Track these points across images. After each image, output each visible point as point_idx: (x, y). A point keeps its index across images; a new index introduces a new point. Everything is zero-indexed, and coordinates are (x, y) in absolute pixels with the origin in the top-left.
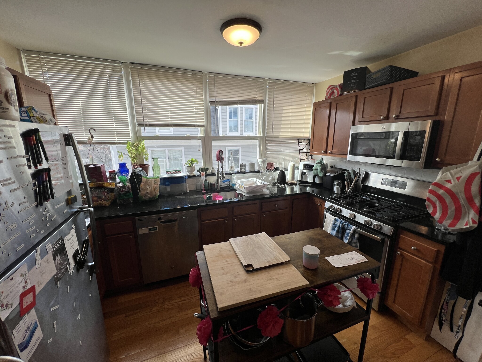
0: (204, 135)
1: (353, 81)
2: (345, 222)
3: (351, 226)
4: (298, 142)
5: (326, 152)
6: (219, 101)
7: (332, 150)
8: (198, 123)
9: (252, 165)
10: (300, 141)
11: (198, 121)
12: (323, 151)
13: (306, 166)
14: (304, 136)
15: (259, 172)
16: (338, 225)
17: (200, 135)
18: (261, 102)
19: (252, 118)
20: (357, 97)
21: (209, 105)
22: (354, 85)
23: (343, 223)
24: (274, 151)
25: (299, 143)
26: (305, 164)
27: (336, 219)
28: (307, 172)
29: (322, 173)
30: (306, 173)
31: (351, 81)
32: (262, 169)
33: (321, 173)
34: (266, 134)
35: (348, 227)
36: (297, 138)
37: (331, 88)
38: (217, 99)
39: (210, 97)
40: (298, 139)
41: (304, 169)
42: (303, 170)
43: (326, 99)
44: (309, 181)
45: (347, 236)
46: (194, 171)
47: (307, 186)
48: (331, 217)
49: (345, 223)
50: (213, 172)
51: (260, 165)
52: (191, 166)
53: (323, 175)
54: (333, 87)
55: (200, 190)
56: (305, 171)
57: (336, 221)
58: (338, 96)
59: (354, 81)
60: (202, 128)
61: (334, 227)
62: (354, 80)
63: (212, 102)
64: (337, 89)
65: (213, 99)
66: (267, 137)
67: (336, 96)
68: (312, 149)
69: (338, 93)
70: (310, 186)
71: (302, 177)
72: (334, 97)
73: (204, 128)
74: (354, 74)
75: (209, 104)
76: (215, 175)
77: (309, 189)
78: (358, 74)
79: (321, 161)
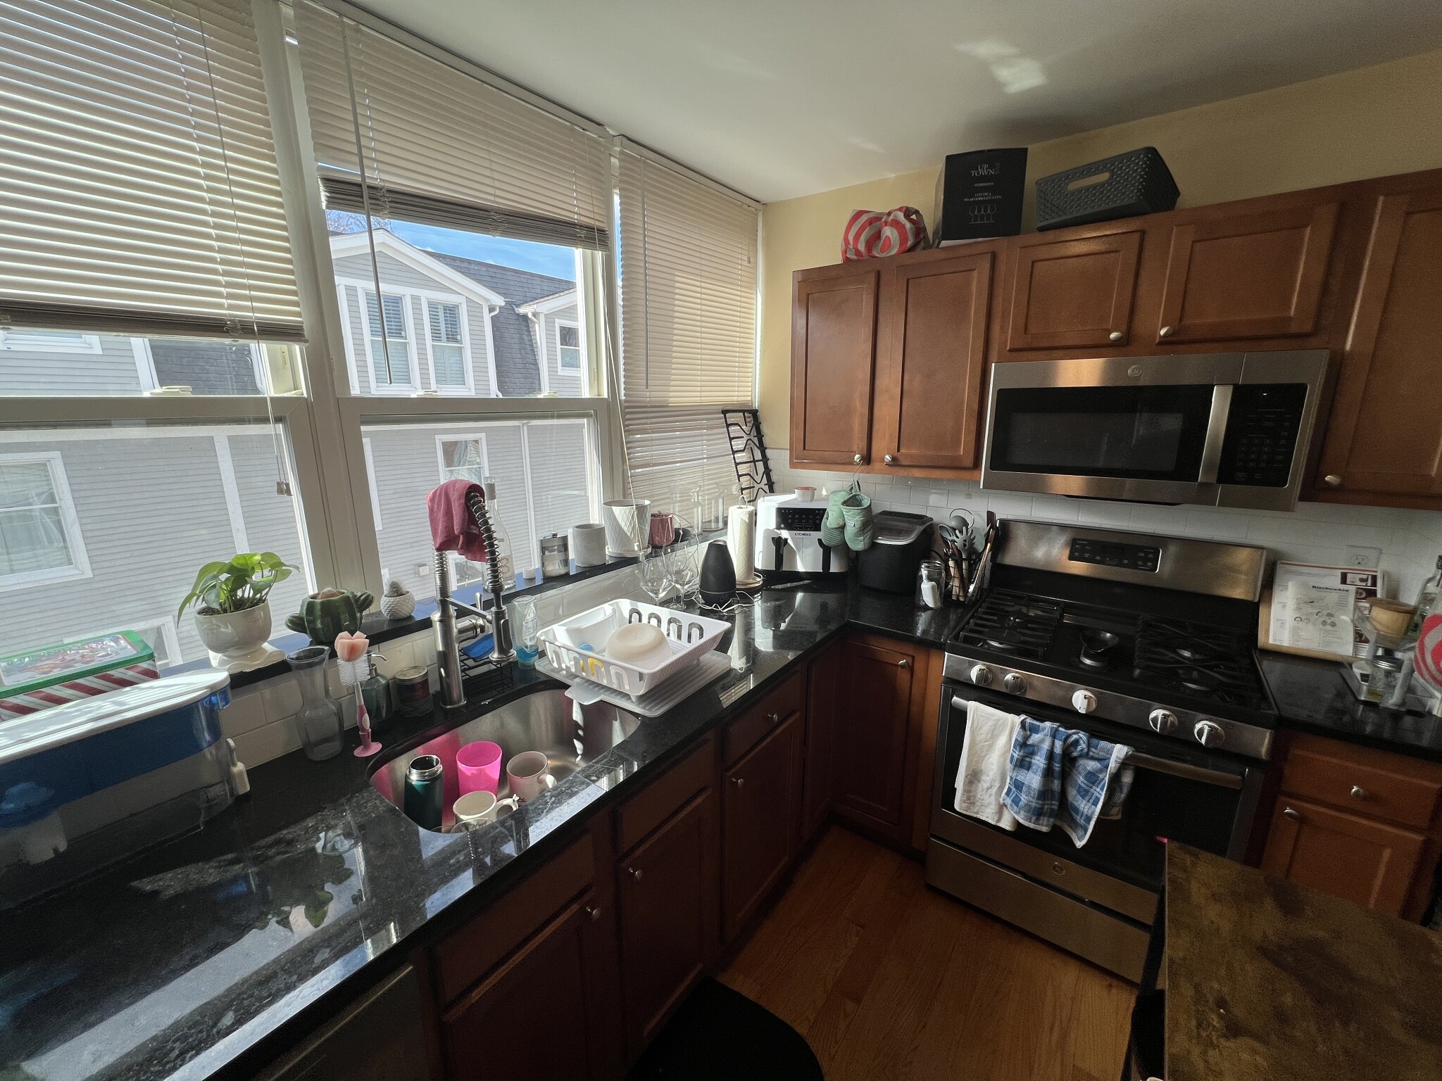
0: (303, 391)
1: (980, 197)
2: (1074, 733)
3: (1103, 744)
4: (726, 421)
5: (867, 459)
6: (390, 191)
7: (898, 451)
8: (253, 310)
9: (592, 535)
10: (732, 418)
11: (251, 299)
12: (857, 456)
13: (789, 513)
14: (741, 399)
15: (624, 561)
16: (1046, 746)
17: (273, 394)
18: (594, 236)
19: (403, 333)
20: (994, 257)
21: (323, 199)
22: (986, 211)
23: (1068, 736)
24: (655, 465)
25: (728, 426)
26: (785, 509)
27: (1027, 725)
28: (792, 538)
29: (864, 539)
30: (790, 541)
31: (974, 197)
32: (636, 548)
33: (862, 538)
34: (623, 392)
35: (1093, 750)
36: (718, 407)
37: (864, 218)
38: (375, 177)
39: (322, 147)
40: (725, 412)
41: (779, 528)
42: (776, 530)
43: (847, 260)
44: (801, 568)
45: (1090, 785)
46: (264, 634)
47: (794, 590)
48: (995, 718)
49: (1075, 737)
50: (404, 612)
51: (625, 529)
52: (239, 605)
53: (867, 546)
54: (872, 215)
55: (335, 747)
56: (785, 534)
57: (1028, 733)
58: (904, 252)
59: (985, 196)
60: (281, 347)
61: (1024, 757)
62: (986, 194)
63: (346, 187)
64: (896, 224)
65: (350, 172)
66: (626, 401)
67: (894, 252)
68: (804, 449)
69: (903, 239)
70: (805, 589)
71: (779, 559)
72: (884, 255)
73: (297, 348)
74: (983, 170)
75: (323, 195)
76: (427, 624)
77: (802, 601)
78: (997, 173)
79: (855, 495)
